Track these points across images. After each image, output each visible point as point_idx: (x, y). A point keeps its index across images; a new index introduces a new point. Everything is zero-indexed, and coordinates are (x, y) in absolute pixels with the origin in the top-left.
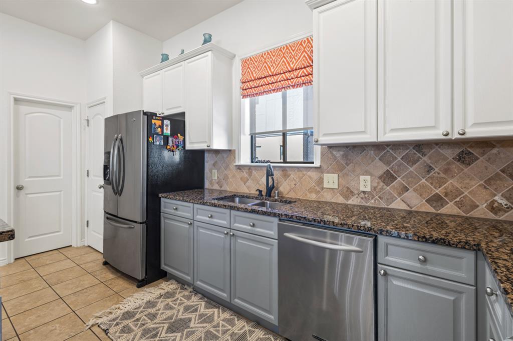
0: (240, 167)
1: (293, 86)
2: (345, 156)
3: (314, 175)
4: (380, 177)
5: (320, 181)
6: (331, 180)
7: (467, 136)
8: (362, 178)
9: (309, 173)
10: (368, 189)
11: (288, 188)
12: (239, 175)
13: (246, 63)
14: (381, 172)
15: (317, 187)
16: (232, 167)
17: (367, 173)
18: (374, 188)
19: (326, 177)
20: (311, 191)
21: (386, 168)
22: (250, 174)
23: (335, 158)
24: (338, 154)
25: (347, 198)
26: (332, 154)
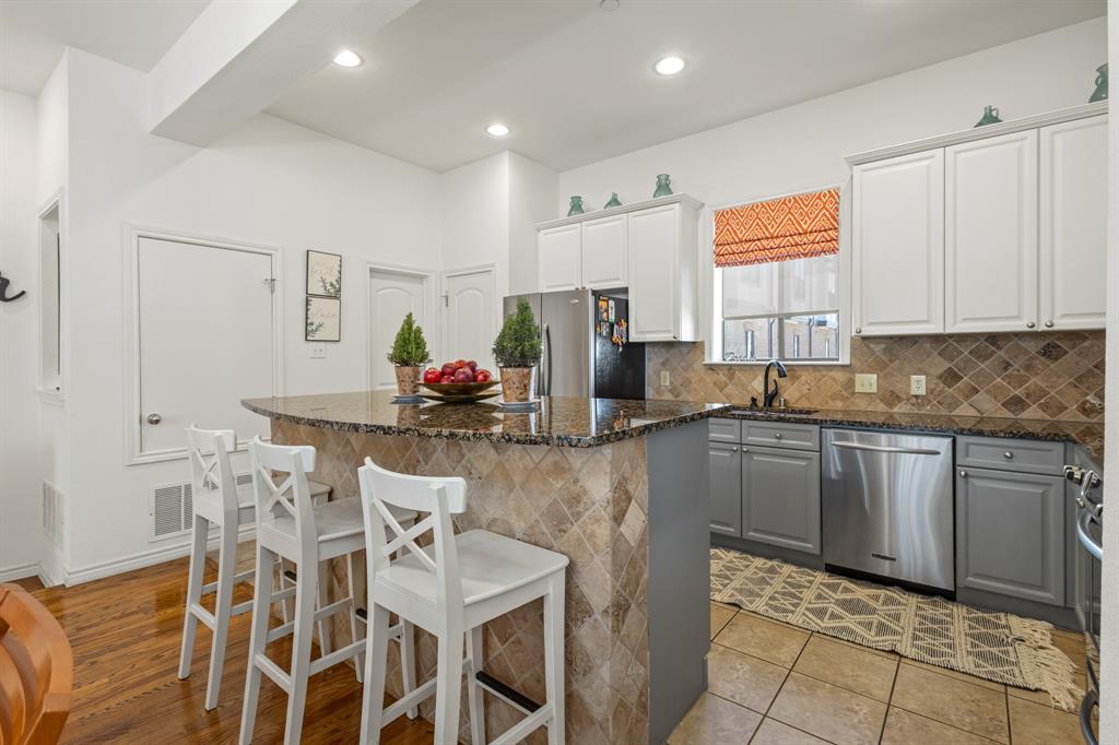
0: (712, 368)
1: (805, 255)
2: (888, 350)
3: (841, 376)
4: (940, 377)
5: (851, 384)
6: (868, 382)
7: (1055, 328)
8: (914, 377)
9: (832, 374)
10: (923, 391)
11: (797, 395)
12: (710, 378)
13: (722, 217)
14: (940, 371)
15: (844, 392)
16: (697, 366)
17: (919, 372)
18: (930, 391)
19: (859, 378)
20: (834, 397)
21: (947, 365)
22: (731, 377)
23: (873, 353)
24: (878, 348)
25: (890, 404)
26: (868, 347)
